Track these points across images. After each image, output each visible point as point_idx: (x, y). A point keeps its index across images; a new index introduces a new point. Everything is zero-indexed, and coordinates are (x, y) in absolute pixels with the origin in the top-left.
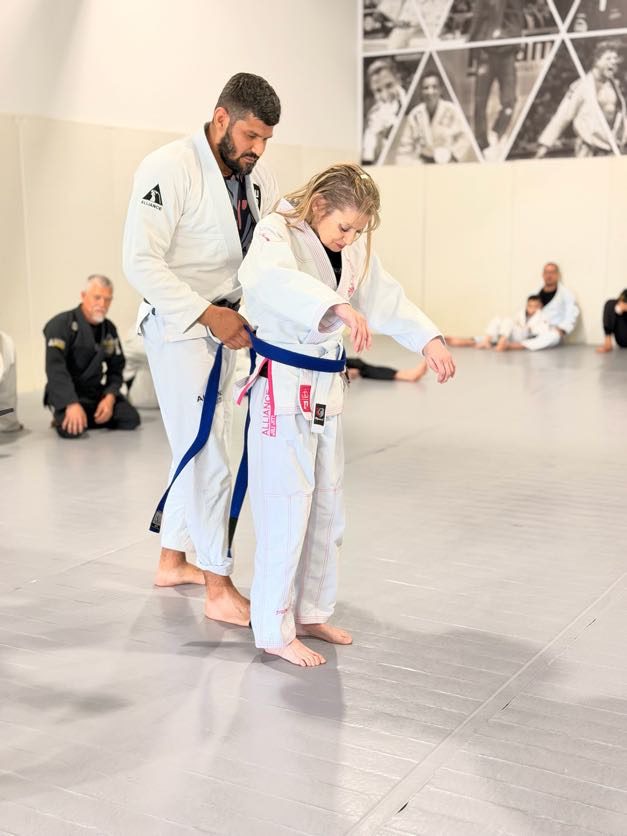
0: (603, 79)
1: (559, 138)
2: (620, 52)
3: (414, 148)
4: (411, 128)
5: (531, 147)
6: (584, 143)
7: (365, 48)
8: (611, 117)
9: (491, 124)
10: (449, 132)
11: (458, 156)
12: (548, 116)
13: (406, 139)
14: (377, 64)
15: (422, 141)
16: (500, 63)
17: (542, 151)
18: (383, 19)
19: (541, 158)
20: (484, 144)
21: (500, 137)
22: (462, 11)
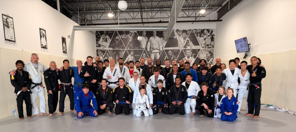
0: (132, 55)
2: (134, 52)
7: (97, 48)
8: (133, 60)
9: (117, 60)
14: (99, 51)
16: (117, 52)
18: (100, 44)
22: (111, 45)
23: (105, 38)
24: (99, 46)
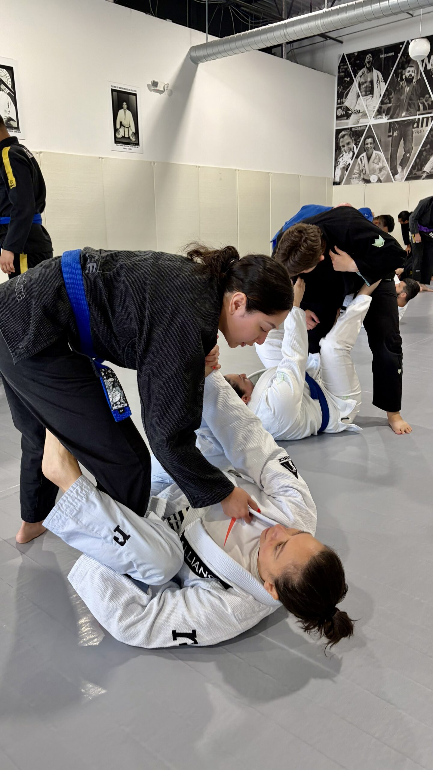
3: (360, 175)
4: (359, 164)
5: (419, 173)
7: (337, 125)
10: (377, 167)
11: (382, 179)
12: (428, 156)
13: (356, 171)
14: (343, 133)
15: (364, 172)
16: (405, 130)
17: (425, 175)
18: (347, 109)
19: (424, 179)
20: (395, 173)
21: (403, 169)
22: (386, 104)
23: (366, 82)
24: (347, 114)
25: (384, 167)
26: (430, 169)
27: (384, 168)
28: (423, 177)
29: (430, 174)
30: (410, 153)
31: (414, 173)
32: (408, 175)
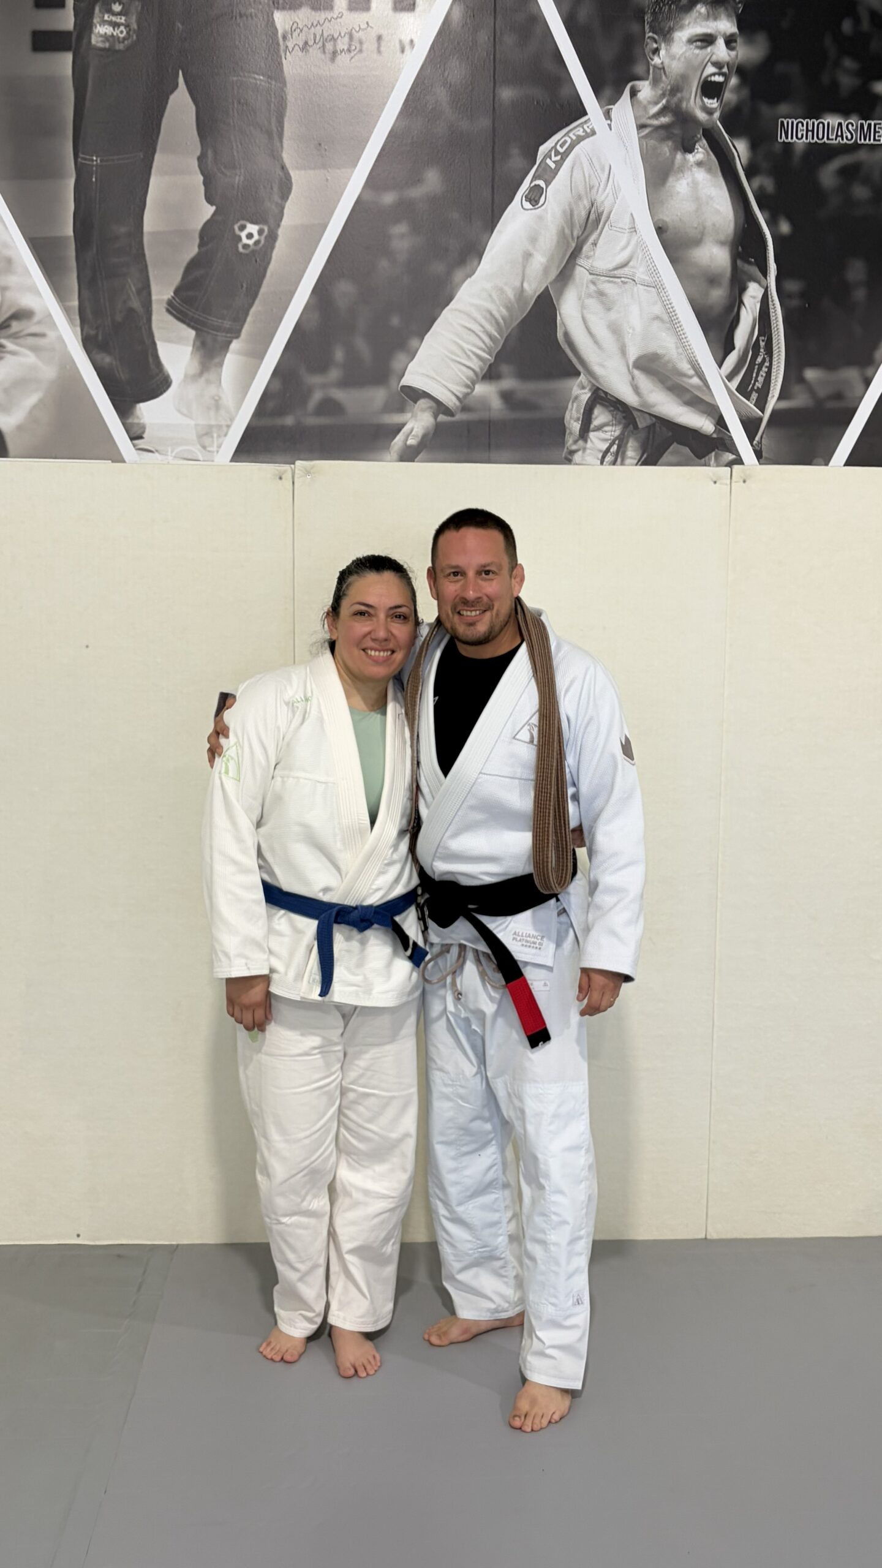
0: (679, 132)
1: (490, 374)
5: (365, 403)
6: (601, 397)
8: (718, 295)
17: (416, 423)
19: (409, 455)
20: (133, 379)
21: (209, 348)
25: (22, 315)
26: (465, 375)
27: (15, 326)
28: (399, 440)
29: (459, 417)
30: (270, 221)
31: (317, 396)
32: (260, 411)
